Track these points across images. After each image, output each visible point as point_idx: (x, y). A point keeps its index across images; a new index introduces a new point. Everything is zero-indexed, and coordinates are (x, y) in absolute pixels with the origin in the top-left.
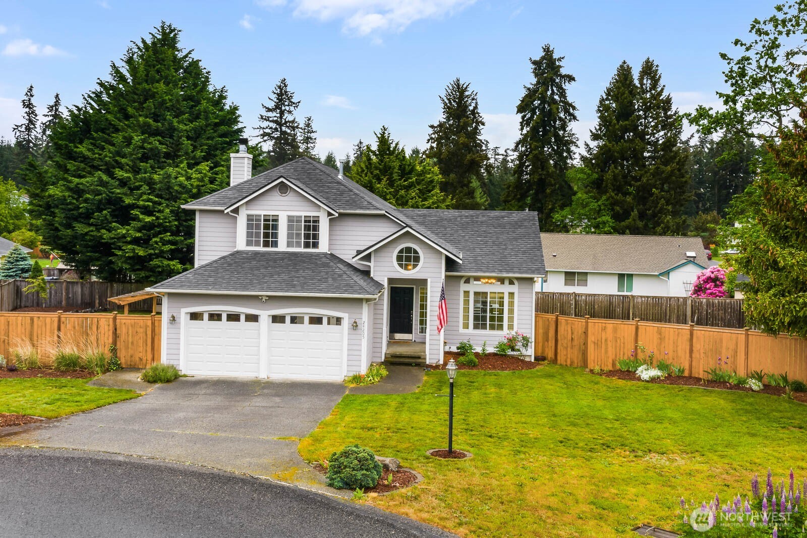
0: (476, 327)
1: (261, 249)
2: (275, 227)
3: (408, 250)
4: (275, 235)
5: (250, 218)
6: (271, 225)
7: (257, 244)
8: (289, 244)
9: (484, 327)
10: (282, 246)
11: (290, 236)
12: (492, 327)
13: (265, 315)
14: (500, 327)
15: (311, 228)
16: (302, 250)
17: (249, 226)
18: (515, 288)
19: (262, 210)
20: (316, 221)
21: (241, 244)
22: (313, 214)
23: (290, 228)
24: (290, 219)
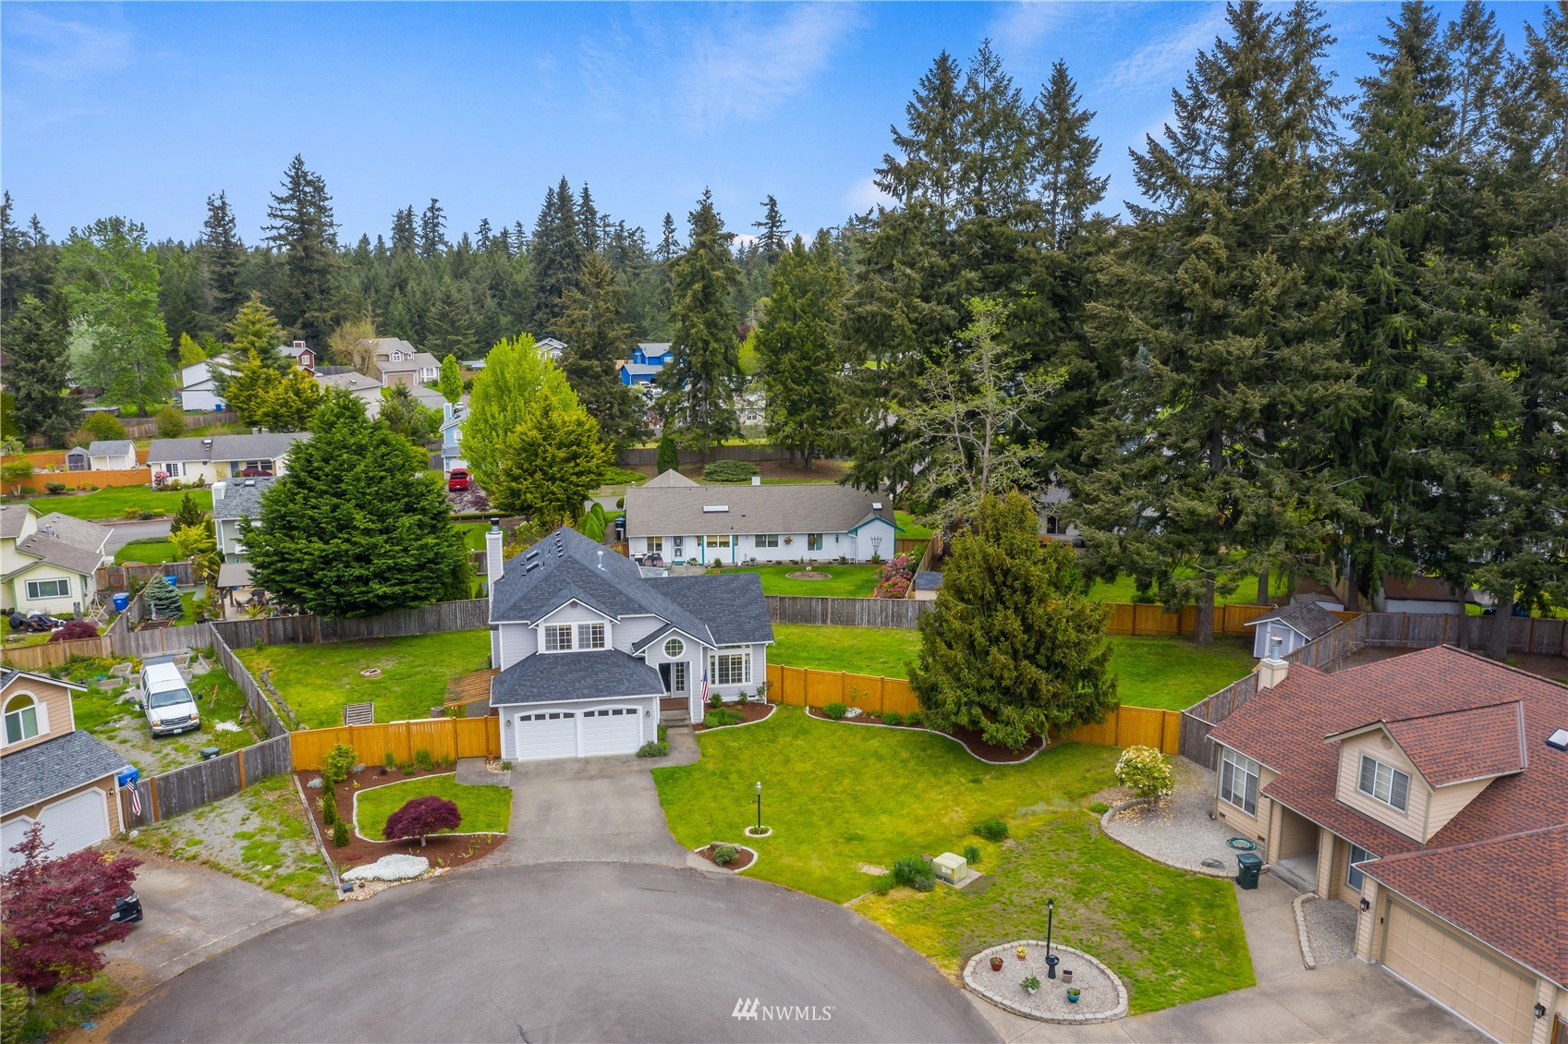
0: (721, 682)
1: (559, 651)
2: (569, 634)
3: (674, 641)
4: (569, 641)
5: (547, 629)
6: (565, 633)
7: (555, 648)
8: (581, 646)
9: (727, 681)
10: (575, 648)
11: (581, 640)
12: (733, 681)
13: (579, 713)
14: (740, 680)
15: (598, 633)
16: (592, 649)
17: (548, 635)
18: (750, 651)
19: (558, 624)
20: (602, 627)
21: (542, 649)
22: (597, 622)
23: (581, 633)
24: (581, 627)
